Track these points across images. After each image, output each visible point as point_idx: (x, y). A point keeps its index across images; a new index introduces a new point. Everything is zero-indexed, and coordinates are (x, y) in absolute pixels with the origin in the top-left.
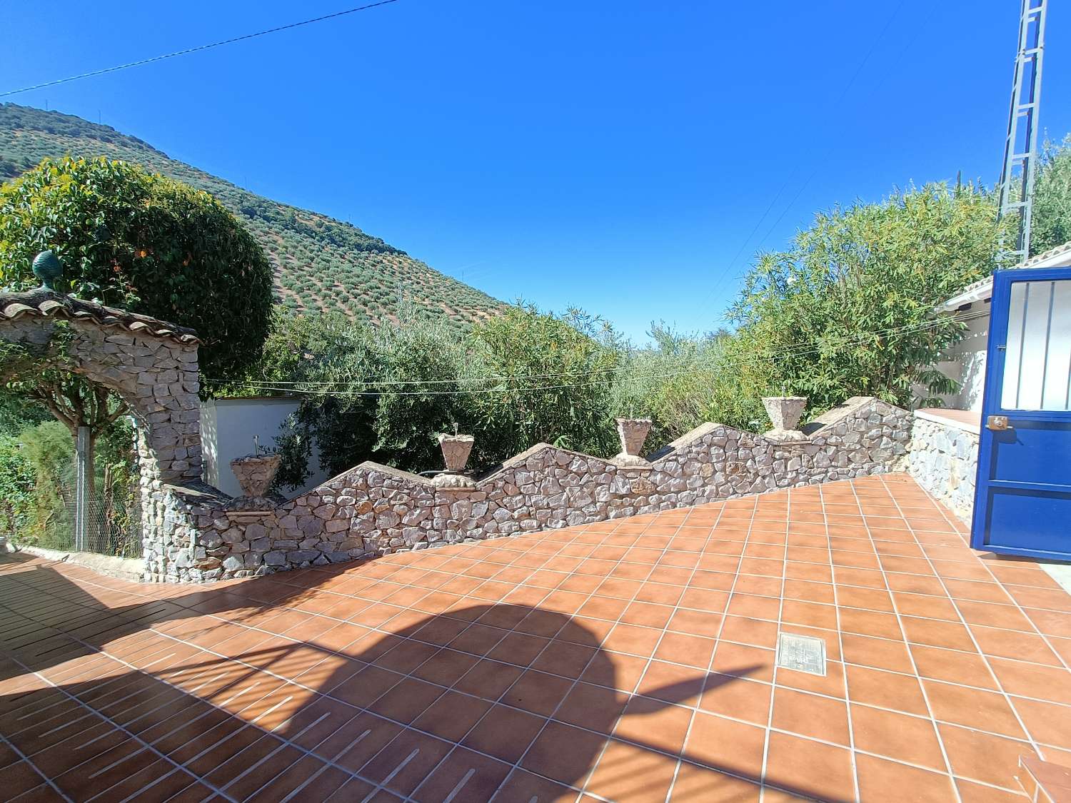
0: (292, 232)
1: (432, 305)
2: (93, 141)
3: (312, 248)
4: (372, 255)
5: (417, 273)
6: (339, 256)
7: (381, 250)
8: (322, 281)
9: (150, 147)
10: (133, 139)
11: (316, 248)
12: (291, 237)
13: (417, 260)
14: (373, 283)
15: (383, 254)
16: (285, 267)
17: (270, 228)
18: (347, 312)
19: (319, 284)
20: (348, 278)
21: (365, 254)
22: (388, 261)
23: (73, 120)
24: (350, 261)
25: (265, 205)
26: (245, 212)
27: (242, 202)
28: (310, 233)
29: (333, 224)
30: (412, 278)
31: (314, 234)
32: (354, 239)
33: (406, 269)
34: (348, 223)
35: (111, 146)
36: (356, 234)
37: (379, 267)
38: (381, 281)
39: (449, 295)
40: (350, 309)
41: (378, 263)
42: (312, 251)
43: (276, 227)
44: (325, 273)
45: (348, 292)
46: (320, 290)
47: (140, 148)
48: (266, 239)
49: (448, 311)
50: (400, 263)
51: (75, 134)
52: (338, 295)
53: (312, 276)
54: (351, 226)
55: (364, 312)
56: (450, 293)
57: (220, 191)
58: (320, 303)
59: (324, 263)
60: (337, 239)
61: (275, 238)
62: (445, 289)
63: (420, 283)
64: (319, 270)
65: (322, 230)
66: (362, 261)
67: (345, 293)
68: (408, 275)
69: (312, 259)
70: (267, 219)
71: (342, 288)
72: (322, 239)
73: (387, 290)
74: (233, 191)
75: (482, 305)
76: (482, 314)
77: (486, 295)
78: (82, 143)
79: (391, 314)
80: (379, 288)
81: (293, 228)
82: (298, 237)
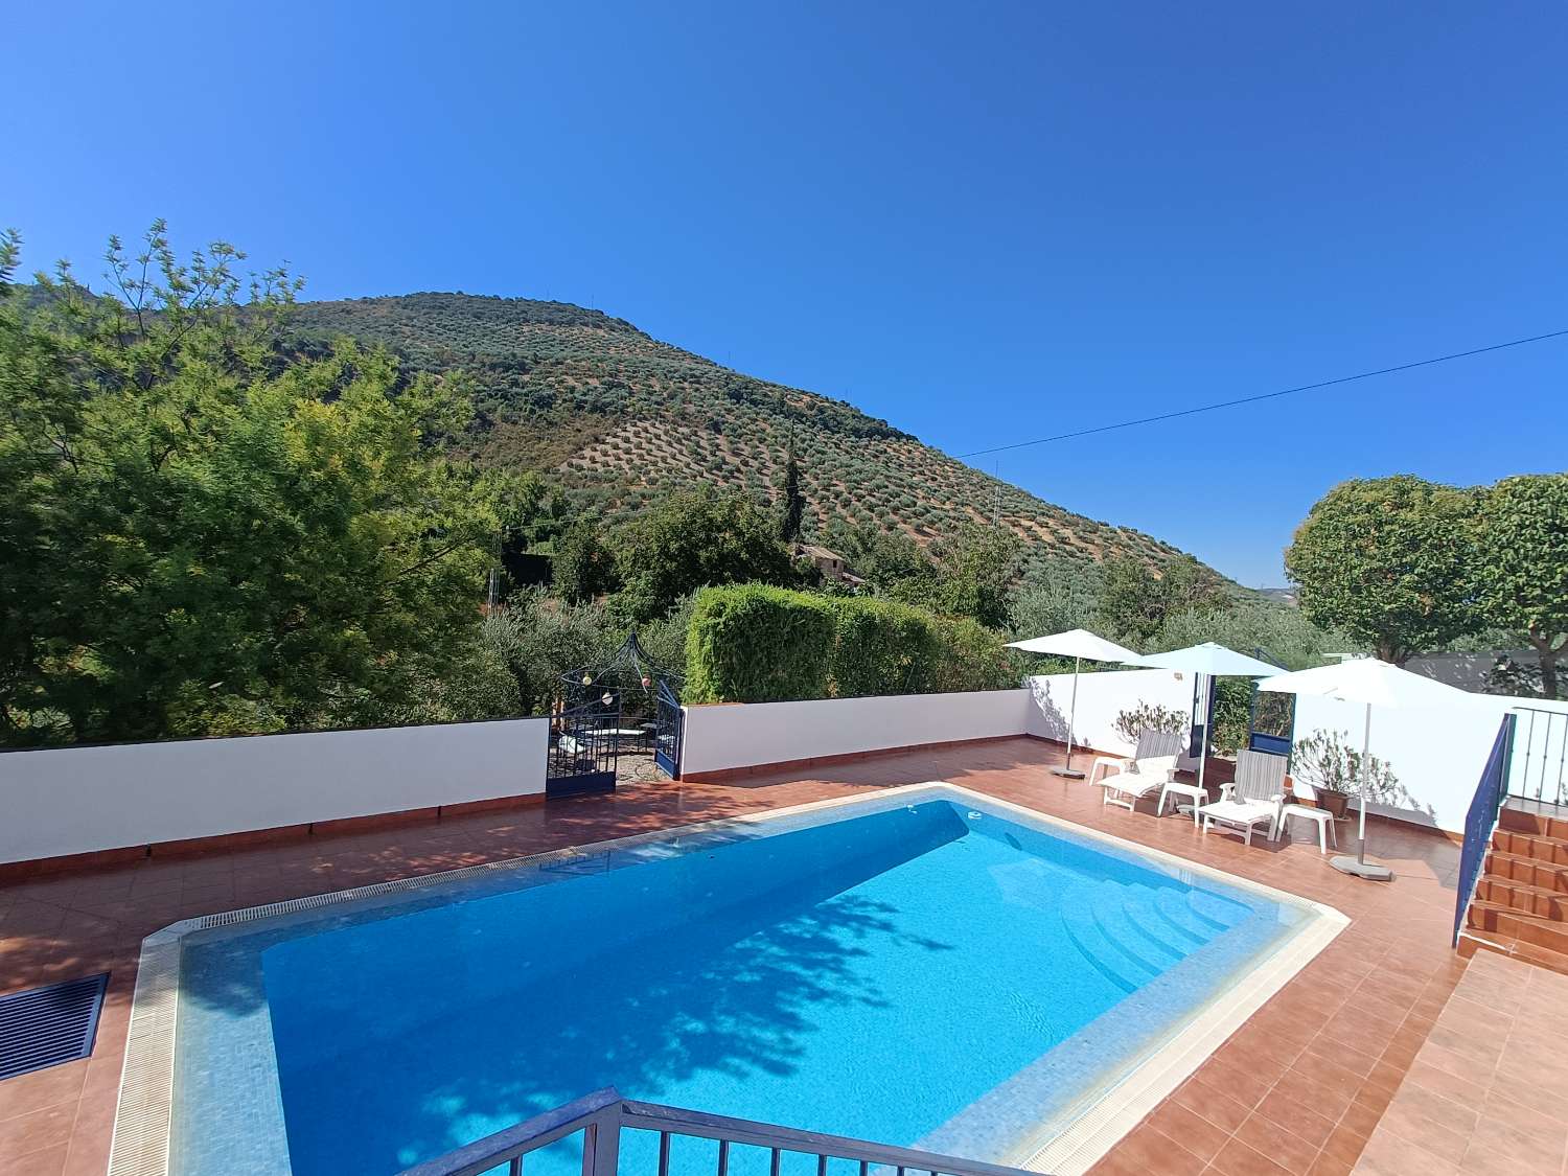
0: (780, 418)
1: (954, 510)
2: (586, 329)
3: (803, 436)
4: (873, 443)
5: (932, 465)
6: (833, 446)
7: (885, 435)
8: (818, 479)
9: (635, 329)
10: (620, 322)
11: (807, 436)
12: (780, 424)
13: (931, 447)
14: (879, 480)
15: (888, 441)
16: (775, 462)
17: (758, 414)
18: (849, 519)
19: (815, 483)
20: (849, 474)
21: (864, 442)
22: (894, 450)
23: (571, 307)
24: (847, 452)
25: (751, 386)
26: (731, 396)
27: (728, 384)
28: (800, 417)
29: (827, 404)
30: (926, 472)
31: (804, 419)
32: (851, 423)
33: (917, 460)
34: (843, 402)
35: (601, 332)
36: (854, 416)
37: (882, 458)
38: (886, 476)
39: (977, 496)
40: (853, 516)
41: (881, 453)
42: (803, 441)
43: (765, 412)
44: (820, 469)
45: (850, 493)
46: (816, 490)
47: (627, 331)
48: (751, 427)
49: (978, 519)
50: (910, 452)
51: (571, 323)
52: (837, 497)
53: (806, 473)
54: (848, 405)
55: (871, 519)
56: (978, 493)
57: (706, 373)
58: (816, 507)
59: (819, 455)
60: (831, 423)
61: (763, 425)
62: (972, 488)
63: (936, 479)
64: (814, 465)
65: (813, 412)
66: (861, 450)
67: (845, 495)
68: (921, 469)
69: (805, 451)
70: (754, 402)
71: (842, 487)
72: (815, 424)
73: (897, 489)
74: (718, 372)
75: (1027, 511)
76: (1028, 524)
77: (1029, 496)
78: (576, 331)
79: (905, 523)
80: (887, 487)
81: (781, 412)
82: (788, 423)
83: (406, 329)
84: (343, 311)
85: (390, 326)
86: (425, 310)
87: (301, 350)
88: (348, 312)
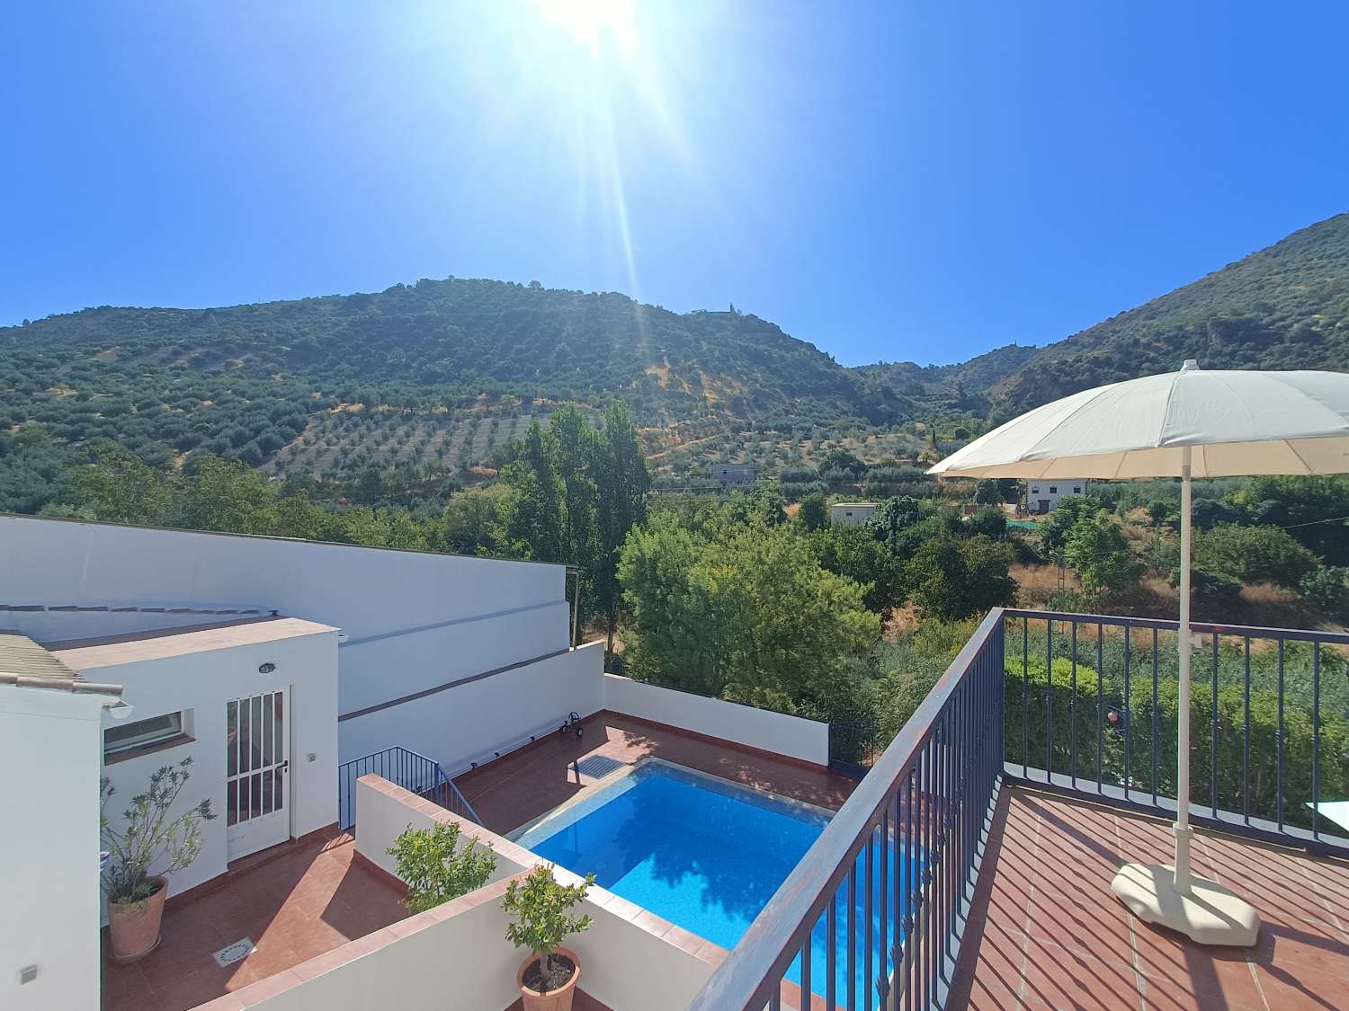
83: (1278, 279)
84: (1205, 286)
85: (1257, 282)
86: (1301, 249)
87: (1158, 341)
88: (1211, 285)
